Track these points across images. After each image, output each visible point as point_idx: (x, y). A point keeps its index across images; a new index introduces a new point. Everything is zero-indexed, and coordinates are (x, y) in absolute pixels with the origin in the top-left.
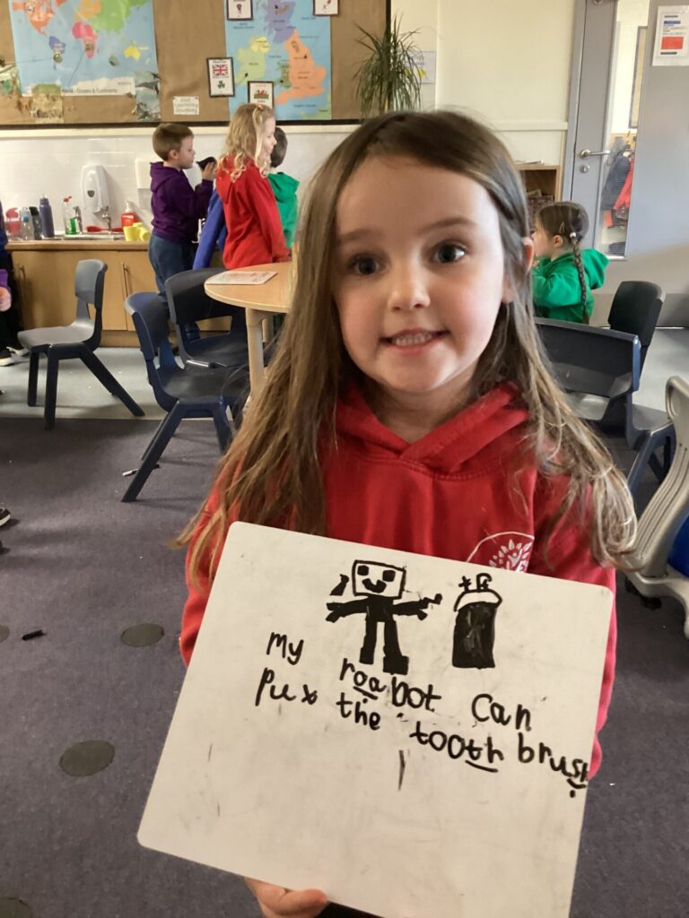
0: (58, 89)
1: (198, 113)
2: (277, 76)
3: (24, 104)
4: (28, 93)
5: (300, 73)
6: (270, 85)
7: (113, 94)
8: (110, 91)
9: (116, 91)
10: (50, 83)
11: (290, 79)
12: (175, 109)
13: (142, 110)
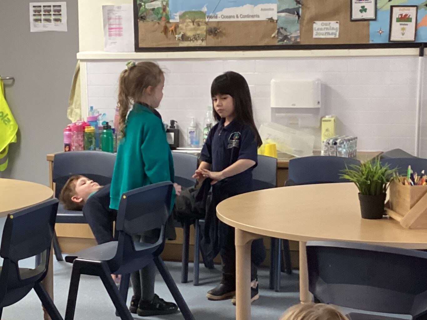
0: (203, 14)
1: (337, 37)
3: (171, 29)
4: (175, 19)
6: (415, 8)
7: (256, 19)
8: (253, 16)
9: (258, 16)
10: (197, 10)
12: (315, 32)
13: (281, 34)
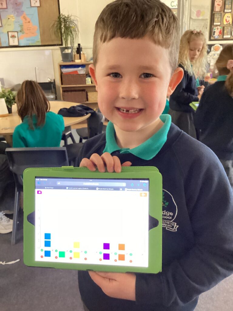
2: (19, 29)
5: (27, 28)
6: (16, 33)
11: (24, 31)
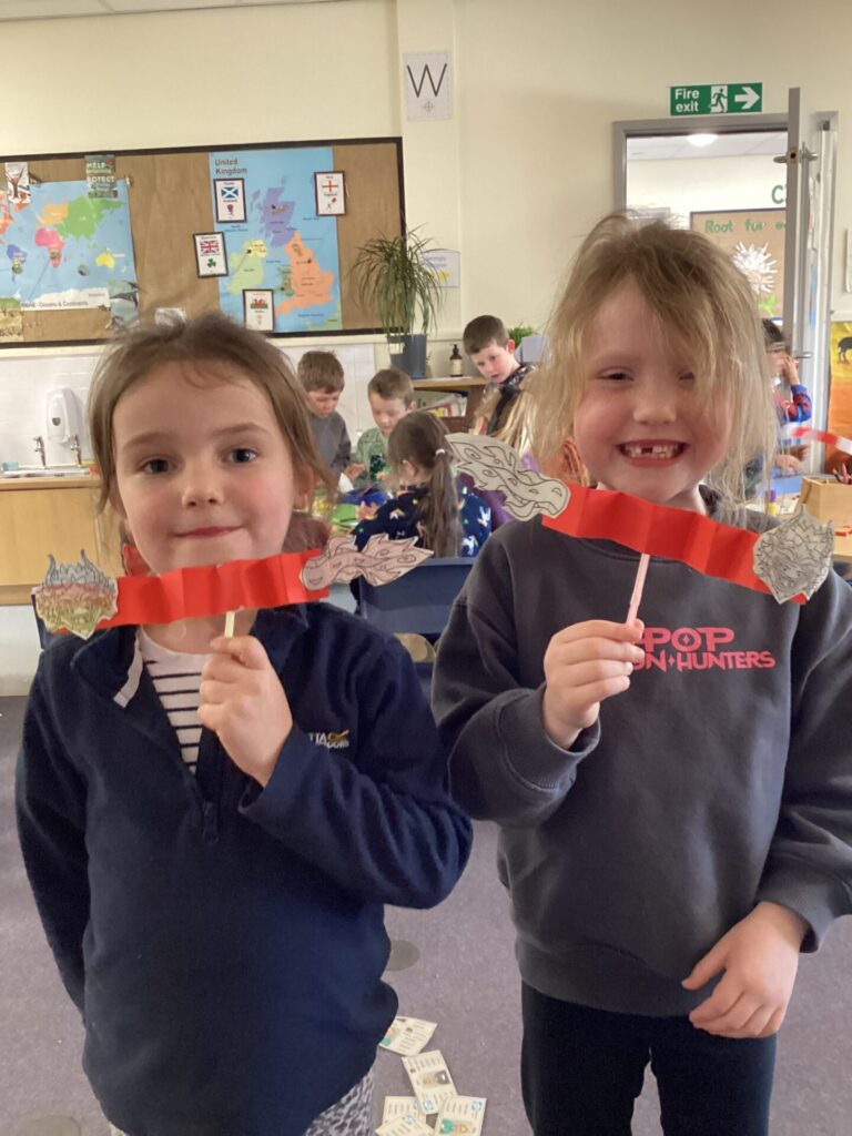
0: (17, 303)
2: (277, 283)
5: (304, 278)
6: (270, 293)
7: (84, 307)
8: (79, 304)
9: (86, 303)
10: (8, 297)
11: (293, 286)
13: (118, 325)
